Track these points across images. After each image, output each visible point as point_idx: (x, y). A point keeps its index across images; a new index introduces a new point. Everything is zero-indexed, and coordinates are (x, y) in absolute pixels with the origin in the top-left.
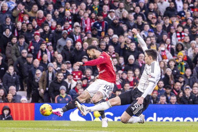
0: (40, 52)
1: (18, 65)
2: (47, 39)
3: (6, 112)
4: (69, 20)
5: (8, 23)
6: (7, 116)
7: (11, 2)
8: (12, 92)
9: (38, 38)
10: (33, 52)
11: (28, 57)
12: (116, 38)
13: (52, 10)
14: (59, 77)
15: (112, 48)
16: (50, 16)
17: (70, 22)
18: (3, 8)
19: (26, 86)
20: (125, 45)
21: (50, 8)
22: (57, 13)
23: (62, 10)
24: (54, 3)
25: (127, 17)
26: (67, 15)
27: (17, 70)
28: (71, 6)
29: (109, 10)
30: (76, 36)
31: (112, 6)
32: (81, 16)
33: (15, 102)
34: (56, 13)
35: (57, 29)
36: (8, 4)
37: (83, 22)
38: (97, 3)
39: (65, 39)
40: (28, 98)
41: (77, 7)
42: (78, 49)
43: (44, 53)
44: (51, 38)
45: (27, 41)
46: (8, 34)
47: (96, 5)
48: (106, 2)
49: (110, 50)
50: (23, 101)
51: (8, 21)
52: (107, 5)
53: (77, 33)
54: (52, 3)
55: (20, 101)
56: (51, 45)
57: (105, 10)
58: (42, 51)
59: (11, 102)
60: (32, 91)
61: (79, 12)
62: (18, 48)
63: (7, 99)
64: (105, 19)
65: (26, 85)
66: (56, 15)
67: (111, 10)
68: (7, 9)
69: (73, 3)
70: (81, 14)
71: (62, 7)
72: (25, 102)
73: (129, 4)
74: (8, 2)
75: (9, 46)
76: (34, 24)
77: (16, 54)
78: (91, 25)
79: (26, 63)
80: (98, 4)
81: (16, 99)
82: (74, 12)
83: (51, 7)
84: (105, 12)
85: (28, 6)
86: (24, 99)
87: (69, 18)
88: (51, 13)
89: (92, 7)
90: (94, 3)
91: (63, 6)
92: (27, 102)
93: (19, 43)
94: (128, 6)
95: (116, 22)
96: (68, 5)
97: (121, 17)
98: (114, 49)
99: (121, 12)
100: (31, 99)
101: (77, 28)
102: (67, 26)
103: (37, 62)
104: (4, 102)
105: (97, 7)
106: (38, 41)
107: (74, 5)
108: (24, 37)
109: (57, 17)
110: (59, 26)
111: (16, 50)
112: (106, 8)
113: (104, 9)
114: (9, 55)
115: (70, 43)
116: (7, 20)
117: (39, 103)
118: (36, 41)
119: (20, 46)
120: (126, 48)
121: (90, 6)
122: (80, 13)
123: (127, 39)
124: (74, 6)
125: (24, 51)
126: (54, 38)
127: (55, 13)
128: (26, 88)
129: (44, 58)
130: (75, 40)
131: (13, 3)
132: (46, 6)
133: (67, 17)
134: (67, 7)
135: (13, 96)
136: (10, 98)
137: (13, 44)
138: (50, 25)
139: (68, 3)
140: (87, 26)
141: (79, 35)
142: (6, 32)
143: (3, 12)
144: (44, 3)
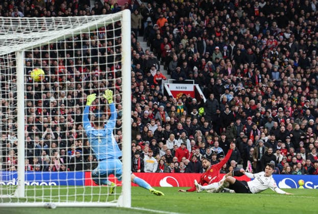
0: (252, 131)
2: (258, 123)
4: (275, 108)
8: (233, 165)
9: (250, 122)
10: (246, 133)
11: (243, 137)
12: (312, 122)
13: (261, 100)
14: (269, 152)
15: (310, 129)
16: (259, 105)
17: (276, 110)
22: (265, 102)
23: (270, 100)
26: (274, 104)
28: (276, 98)
29: (305, 101)
31: (308, 97)
32: (284, 105)
35: (266, 115)
39: (270, 122)
41: (281, 98)
43: (255, 132)
44: (261, 122)
45: (242, 123)
46: (228, 112)
47: (295, 97)
49: (309, 131)
52: (305, 96)
53: (281, 117)
54: (261, 95)
56: (262, 128)
57: (303, 100)
58: (254, 130)
61: (282, 102)
62: (235, 127)
68: (226, 101)
69: (278, 96)
70: (284, 103)
71: (270, 98)
74: (227, 95)
75: (229, 129)
76: (247, 106)
79: (242, 142)
80: (297, 96)
82: (279, 102)
83: (260, 97)
84: (302, 102)
85: (242, 98)
88: (260, 103)
89: (292, 98)
90: (295, 95)
95: (311, 107)
101: (281, 113)
102: (274, 113)
103: (251, 142)
104: (226, 173)
105: (297, 98)
106: (250, 124)
109: (265, 105)
110: (267, 113)
112: (303, 98)
113: (301, 99)
119: (237, 126)
121: (290, 97)
124: (279, 98)
125: (242, 133)
127: (263, 102)
129: (256, 139)
131: (231, 96)
132: (256, 97)
133: (274, 106)
134: (273, 98)
138: (261, 111)
139: (274, 95)
142: (226, 110)
143: (223, 102)
144: (255, 95)
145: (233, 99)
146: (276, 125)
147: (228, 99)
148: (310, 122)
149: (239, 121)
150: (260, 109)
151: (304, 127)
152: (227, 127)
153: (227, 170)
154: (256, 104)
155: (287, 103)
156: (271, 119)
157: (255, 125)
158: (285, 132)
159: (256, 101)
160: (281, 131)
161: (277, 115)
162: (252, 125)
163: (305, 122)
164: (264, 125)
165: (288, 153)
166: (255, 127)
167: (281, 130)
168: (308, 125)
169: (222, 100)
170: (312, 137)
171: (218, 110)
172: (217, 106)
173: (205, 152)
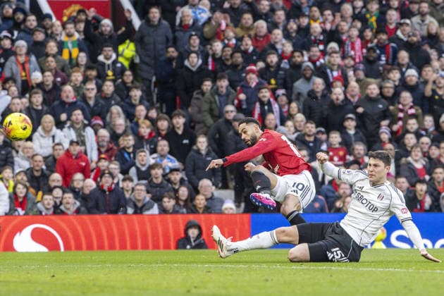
0: (258, 105)
1: (217, 136)
2: (273, 81)
3: (193, 233)
4: (318, 41)
5: (194, 47)
6: (194, 241)
7: (200, 9)
8: (205, 191)
10: (244, 107)
11: (235, 120)
12: (413, 76)
13: (283, 21)
15: (406, 97)
16: (278, 34)
17: (321, 47)
18: (183, 19)
19: (232, 179)
20: (434, 91)
21: (279, 18)
22: (293, 26)
23: (304, 21)
24: (288, 9)
25: (437, 33)
26: (315, 32)
27: (215, 147)
28: (322, 14)
29: (398, 21)
30: (332, 71)
31: (405, 13)
32: (343, 33)
33: (210, 213)
34: (291, 28)
35: (294, 60)
36: (195, 13)
37: (346, 47)
38: (374, 7)
39: (308, 79)
40: (237, 204)
41: (334, 16)
42: (336, 102)
44: (281, 79)
46: (193, 64)
47: (372, 12)
48: (394, 5)
49: (404, 101)
50: (226, 209)
51: (195, 42)
52: (396, 9)
53: (333, 65)
54: (283, 8)
55: (221, 210)
56: (283, 94)
57: (391, 19)
58: (262, 104)
59: (203, 213)
60: (246, 190)
61: (337, 26)
62: (215, 99)
63: (195, 206)
64: (391, 40)
65: (232, 177)
66: (291, 31)
68: (191, 22)
69: (327, 9)
70: (342, 29)
71: (304, 15)
72: (231, 212)
73: (438, 7)
74: (194, 10)
75: (197, 99)
76: (247, 45)
77: (211, 111)
78: (362, 53)
79: (231, 133)
80: (377, 9)
81: (212, 206)
82: (328, 26)
83: (281, 15)
84: (391, 24)
85: (233, 15)
86: (229, 206)
87: (318, 38)
88: (281, 28)
89: (365, 15)
90: (369, 6)
92: (235, 212)
93: (218, 89)
94: (437, 10)
95: (412, 40)
96: (316, 11)
98: (411, 100)
99: (423, 21)
100: (243, 205)
101: (335, 55)
102: (314, 55)
104: (188, 213)
105: (375, 15)
106: (253, 85)
107: (328, 12)
108: (226, 76)
109: (294, 35)
110: (297, 54)
111: (211, 103)
112: (393, 16)
113: (388, 17)
114: (198, 117)
115: (319, 84)
116: (192, 41)
117: (260, 212)
118: (251, 84)
119: (219, 95)
120: (437, 97)
121: (360, 13)
122: (340, 28)
123: (438, 77)
124: (329, 15)
126: (288, 79)
127: (289, 27)
128: (232, 184)
129: (267, 122)
130: (331, 80)
131: (204, 11)
132: (271, 14)
133: (315, 37)
134: (314, 16)
135: (207, 200)
136: (200, 204)
138: (280, 51)
139: (315, 9)
140: (355, 55)
141: (338, 70)
142: (190, 59)
144: (267, 8)
145: (209, 19)
146: (318, 88)
147: (196, 21)
148: (409, 76)
149: (224, 83)
150: (279, 46)
151: (392, 91)
152: (195, 93)
153: (190, 205)
154: (270, 31)
155: (350, 28)
156: (311, 69)
157: (266, 90)
158: (342, 101)
159: (270, 25)
161: (322, 61)
163: (396, 75)
164: (289, 85)
165: (350, 158)
166: (266, 94)
167: (334, 97)
168: (404, 85)
169: (181, 21)
171: (171, 50)
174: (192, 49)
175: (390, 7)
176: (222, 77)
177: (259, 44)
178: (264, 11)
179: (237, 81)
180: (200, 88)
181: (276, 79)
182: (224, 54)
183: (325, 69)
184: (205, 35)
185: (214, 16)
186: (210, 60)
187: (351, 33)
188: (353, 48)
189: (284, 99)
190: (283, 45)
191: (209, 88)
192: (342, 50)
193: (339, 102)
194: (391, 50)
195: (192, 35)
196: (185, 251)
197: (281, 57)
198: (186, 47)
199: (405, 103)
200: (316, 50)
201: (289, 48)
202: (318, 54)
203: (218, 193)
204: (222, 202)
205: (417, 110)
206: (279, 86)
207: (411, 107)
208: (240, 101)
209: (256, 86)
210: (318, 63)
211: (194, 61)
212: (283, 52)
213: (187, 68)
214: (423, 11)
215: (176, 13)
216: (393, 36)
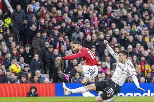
0: (58, 43)
1: (42, 54)
2: (64, 33)
3: (33, 90)
4: (81, 18)
5: (34, 20)
6: (34, 94)
7: (36, 5)
8: (38, 75)
9: (57, 33)
10: (53, 43)
12: (118, 31)
13: (68, 10)
14: (74, 63)
15: (115, 39)
16: (66, 15)
17: (82, 20)
18: (30, 9)
19: (48, 70)
20: (125, 37)
21: (66, 9)
22: (71, 12)
23: (76, 10)
24: (69, 5)
25: (126, 15)
26: (80, 14)
27: (41, 58)
28: (82, 7)
29: (112, 11)
30: (86, 30)
31: (114, 7)
32: (90, 15)
33: (40, 83)
34: (71, 13)
35: (72, 25)
36: (34, 7)
37: (92, 20)
38: (102, 5)
39: (78, 33)
40: (50, 80)
41: (87, 8)
42: (88, 41)
43: (61, 44)
44: (67, 32)
46: (33, 28)
47: (102, 7)
48: (110, 4)
49: (114, 41)
50: (46, 81)
51: (34, 19)
52: (111, 6)
53: (87, 27)
54: (68, 6)
55: (44, 82)
56: (67, 38)
57: (109, 10)
58: (60, 42)
59: (37, 83)
60: (53, 74)
61: (88, 12)
62: (41, 40)
64: (109, 18)
65: (48, 69)
66: (71, 14)
67: (113, 10)
68: (33, 11)
69: (84, 6)
70: (90, 13)
72: (48, 82)
73: (127, 5)
74: (34, 6)
75: (35, 39)
76: (54, 21)
77: (40, 45)
78: (98, 22)
79: (48, 52)
80: (104, 6)
81: (40, 80)
82: (85, 12)
83: (67, 8)
84: (109, 11)
85: (49, 8)
86: (47, 80)
87: (81, 17)
88: (67, 13)
89: (99, 8)
90: (100, 5)
91: (76, 7)
92: (49, 83)
93: (43, 36)
95: (117, 18)
96: (80, 7)
97: (121, 15)
98: (116, 40)
99: (121, 11)
100: (52, 80)
101: (88, 24)
102: (79, 23)
103: (56, 52)
104: (31, 83)
105: (103, 8)
106: (56, 34)
107: (85, 7)
108: (46, 32)
109: (72, 16)
110: (73, 23)
111: (40, 42)
112: (110, 8)
113: (108, 9)
115: (81, 35)
116: (33, 18)
117: (59, 83)
118: (55, 34)
119: (43, 39)
120: (126, 39)
121: (97, 7)
122: (89, 13)
123: (127, 32)
124: (85, 8)
126: (70, 33)
127: (70, 13)
128: (48, 72)
129: (62, 48)
131: (37, 6)
132: (63, 8)
133: (80, 16)
134: (79, 9)
135: (38, 78)
136: (36, 79)
137: (37, 38)
138: (66, 22)
139: (80, 6)
140: (95, 23)
141: (89, 29)
142: (32, 26)
143: (30, 12)
144: (61, 5)
145: (40, 9)
146: (81, 36)
147: (34, 10)
148: (116, 31)
149: (45, 34)
150: (66, 20)
151: (109, 38)
152: (34, 37)
153: (32, 80)
154: (62, 14)
155: (93, 13)
156: (79, 29)
157: (61, 37)
158: (90, 41)
159: (62, 12)
160: (86, 41)
161: (82, 25)
162: (59, 36)
163: (111, 32)
164: (70, 35)
166: (61, 39)
167: (87, 39)
169: (29, 10)
170: (117, 47)
171: (25, 21)
172: (24, 17)
173: (11, 62)
174: (33, 21)
175: (109, 5)
176: (44, 32)
177: (58, 20)
178: (60, 7)
179: (50, 33)
180: (36, 36)
181: (65, 32)
182: (45, 23)
183: (84, 29)
184: (38, 15)
185: (42, 8)
186: (40, 26)
187: (93, 15)
188: (94, 21)
189: (68, 40)
190: (68, 20)
191: (40, 35)
192: (90, 21)
193: (89, 41)
194: (109, 21)
195: (33, 16)
196: (30, 97)
197: (67, 24)
198: (31, 20)
199: (114, 42)
200: (80, 21)
201: (70, 21)
202: (81, 23)
203: (43, 75)
204: (44, 79)
205: (118, 45)
206: (66, 35)
207: (116, 43)
208: (51, 41)
209: (57, 35)
210: (81, 26)
211: (33, 27)
212: (68, 22)
213: (31, 30)
214: (121, 7)
215: (27, 7)
216: (110, 16)
